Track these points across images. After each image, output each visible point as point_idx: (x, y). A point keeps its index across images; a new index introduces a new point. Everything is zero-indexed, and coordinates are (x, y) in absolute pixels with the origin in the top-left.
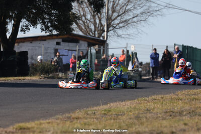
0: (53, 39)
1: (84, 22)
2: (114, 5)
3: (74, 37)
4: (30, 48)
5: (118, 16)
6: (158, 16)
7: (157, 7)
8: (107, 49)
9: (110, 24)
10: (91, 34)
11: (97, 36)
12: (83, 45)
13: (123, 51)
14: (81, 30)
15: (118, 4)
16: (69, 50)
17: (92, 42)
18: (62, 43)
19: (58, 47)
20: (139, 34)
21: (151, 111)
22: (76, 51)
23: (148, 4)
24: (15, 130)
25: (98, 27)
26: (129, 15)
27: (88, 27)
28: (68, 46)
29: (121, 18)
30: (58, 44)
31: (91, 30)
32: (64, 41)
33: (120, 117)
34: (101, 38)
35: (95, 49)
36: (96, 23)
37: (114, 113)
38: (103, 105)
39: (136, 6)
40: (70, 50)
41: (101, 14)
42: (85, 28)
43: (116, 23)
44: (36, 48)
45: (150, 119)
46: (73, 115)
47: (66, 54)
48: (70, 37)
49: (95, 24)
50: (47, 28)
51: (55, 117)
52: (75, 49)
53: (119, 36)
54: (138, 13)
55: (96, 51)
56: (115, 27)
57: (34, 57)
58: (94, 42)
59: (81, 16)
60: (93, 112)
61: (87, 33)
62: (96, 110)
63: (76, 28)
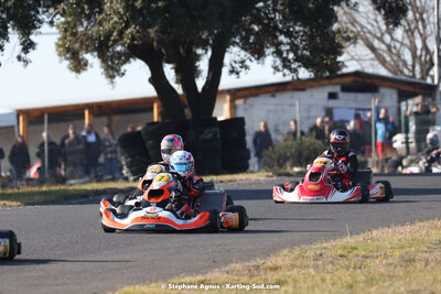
0: (320, 85)
1: (389, 47)
3: (368, 81)
4: (272, 108)
10: (406, 72)
11: (418, 76)
12: (389, 97)
14: (383, 62)
16: (357, 109)
17: (407, 90)
18: (341, 95)
19: (332, 103)
25: (421, 56)
27: (399, 55)
28: (356, 100)
30: (332, 96)
31: (405, 64)
32: (346, 89)
34: (429, 81)
36: (416, 47)
38: (351, 235)
40: (360, 109)
41: (424, 27)
42: (393, 60)
50: (286, 64)
51: (227, 268)
52: (365, 107)
57: (281, 128)
58: (411, 89)
59: (383, 34)
60: (318, 252)
61: (396, 70)
62: (325, 248)
63: (372, 59)
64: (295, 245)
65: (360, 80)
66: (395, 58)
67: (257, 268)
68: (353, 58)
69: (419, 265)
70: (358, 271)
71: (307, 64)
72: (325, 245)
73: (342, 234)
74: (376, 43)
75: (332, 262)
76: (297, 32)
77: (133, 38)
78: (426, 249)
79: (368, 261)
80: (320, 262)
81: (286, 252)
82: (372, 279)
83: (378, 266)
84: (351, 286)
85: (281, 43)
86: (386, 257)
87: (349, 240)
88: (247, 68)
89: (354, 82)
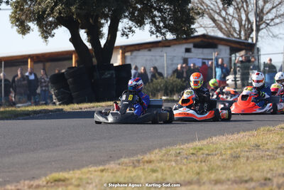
0: (180, 44)
1: (224, 19)
3: (211, 41)
4: (148, 58)
5: (273, 8)
9: (261, 19)
10: (235, 35)
11: (243, 38)
12: (224, 51)
14: (221, 29)
16: (203, 59)
17: (235, 46)
18: (193, 50)
19: (187, 55)
21: (261, 147)
22: (212, 59)
24: (45, 183)
25: (245, 25)
27: (230, 24)
28: (202, 53)
29: (277, 11)
30: (188, 50)
31: (235, 31)
32: (196, 46)
34: (250, 41)
36: (241, 19)
38: (199, 140)
41: (247, 6)
43: (270, 18)
44: (158, 58)
46: (146, 158)
48: (206, 40)
50: (158, 30)
51: (119, 162)
52: (209, 58)
53: (274, 36)
56: (268, 24)
58: (238, 46)
59: (220, 11)
60: (178, 152)
61: (229, 34)
62: (182, 149)
63: (213, 27)
64: (163, 146)
66: (228, 26)
67: (138, 161)
68: (201, 26)
69: (243, 160)
70: (203, 164)
71: (172, 30)
72: (182, 147)
73: (193, 140)
74: (216, 17)
75: (186, 158)
76: (165, 9)
77: (60, 13)
78: (247, 149)
79: (210, 157)
80: (179, 158)
81: (157, 151)
82: (212, 169)
83: (216, 161)
84: (198, 174)
85: (155, 16)
86: (221, 155)
87: (197, 144)
88: (133, 32)
89: (202, 41)
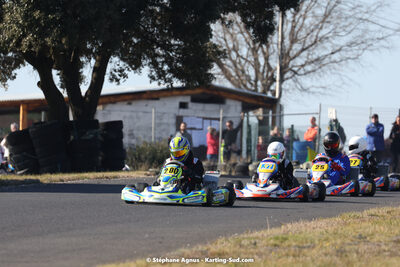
0: (173, 95)
1: (234, 63)
2: (293, 27)
3: (216, 93)
4: (128, 114)
5: (303, 50)
6: (382, 50)
7: (380, 31)
8: (281, 116)
9: (286, 66)
10: (249, 86)
11: (260, 89)
12: (233, 110)
13: (314, 120)
14: (229, 77)
15: (301, 27)
16: (204, 118)
17: (250, 102)
18: (190, 105)
19: (182, 112)
20: (344, 86)
21: (368, 238)
22: (219, 119)
23: (362, 26)
25: (263, 72)
26: (325, 48)
27: (243, 72)
28: (203, 110)
29: (309, 54)
30: (183, 106)
31: (249, 80)
32: (195, 100)
33: (305, 250)
34: (269, 95)
35: (257, 117)
36: (259, 64)
37: (294, 244)
38: (271, 227)
39: (338, 30)
40: (207, 119)
41: (268, 47)
42: (238, 75)
43: (299, 64)
45: (366, 256)
46: (213, 249)
47: (199, 126)
48: (207, 92)
49: (256, 65)
50: (161, 75)
52: (213, 116)
53: (304, 90)
54: (342, 44)
55: (259, 121)
56: (295, 73)
57: (135, 132)
58: (254, 102)
59: (230, 51)
61: (240, 83)
63: (219, 74)
65: (209, 92)
66: (240, 73)
76: (172, 45)
77: (30, 46)
88: (125, 76)
89: (203, 93)
